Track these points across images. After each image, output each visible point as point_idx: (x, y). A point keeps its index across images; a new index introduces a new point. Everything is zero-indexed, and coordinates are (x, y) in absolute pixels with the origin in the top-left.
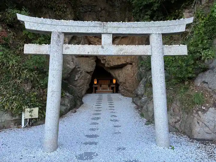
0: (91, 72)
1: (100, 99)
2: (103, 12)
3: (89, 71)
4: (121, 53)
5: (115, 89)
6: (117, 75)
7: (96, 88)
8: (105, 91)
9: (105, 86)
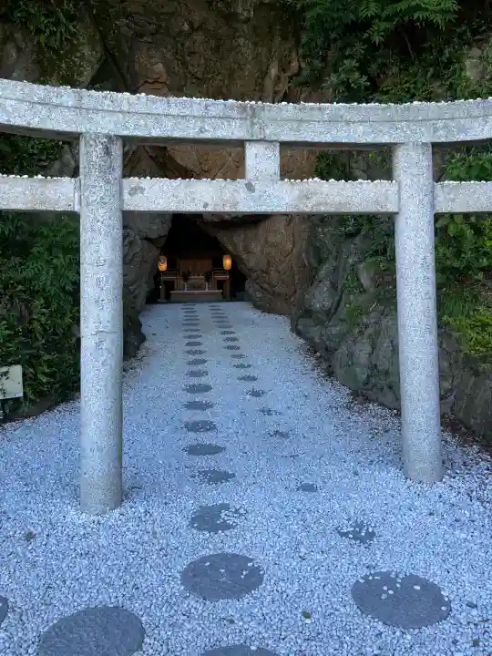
0: (161, 237)
1: (191, 323)
2: (199, 37)
3: (154, 236)
4: (308, 207)
5: (227, 287)
6: (240, 249)
7: (170, 286)
8: (198, 294)
9: (199, 277)
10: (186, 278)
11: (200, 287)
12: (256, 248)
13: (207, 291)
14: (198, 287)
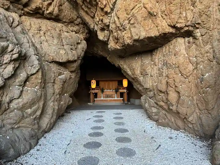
0: (70, 62)
5: (125, 96)
6: (138, 72)
8: (110, 100)
9: (110, 91)
10: (102, 91)
11: (111, 96)
12: (152, 70)
13: (116, 98)
14: (110, 96)
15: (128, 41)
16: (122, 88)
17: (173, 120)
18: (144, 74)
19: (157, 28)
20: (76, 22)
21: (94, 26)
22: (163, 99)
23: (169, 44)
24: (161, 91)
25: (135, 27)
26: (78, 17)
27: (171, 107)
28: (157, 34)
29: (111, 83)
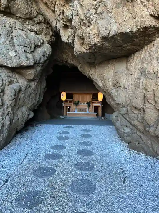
5: (100, 111)
6: (110, 83)
8: (83, 114)
9: (84, 104)
13: (88, 113)
14: (83, 110)
15: (95, 40)
16: (96, 102)
17: (149, 144)
18: (117, 85)
19: (134, 20)
20: (36, 19)
21: (56, 24)
22: (138, 117)
23: (151, 45)
24: (136, 108)
25: (103, 18)
26: (39, 14)
27: (147, 129)
28: (135, 29)
29: (85, 96)
